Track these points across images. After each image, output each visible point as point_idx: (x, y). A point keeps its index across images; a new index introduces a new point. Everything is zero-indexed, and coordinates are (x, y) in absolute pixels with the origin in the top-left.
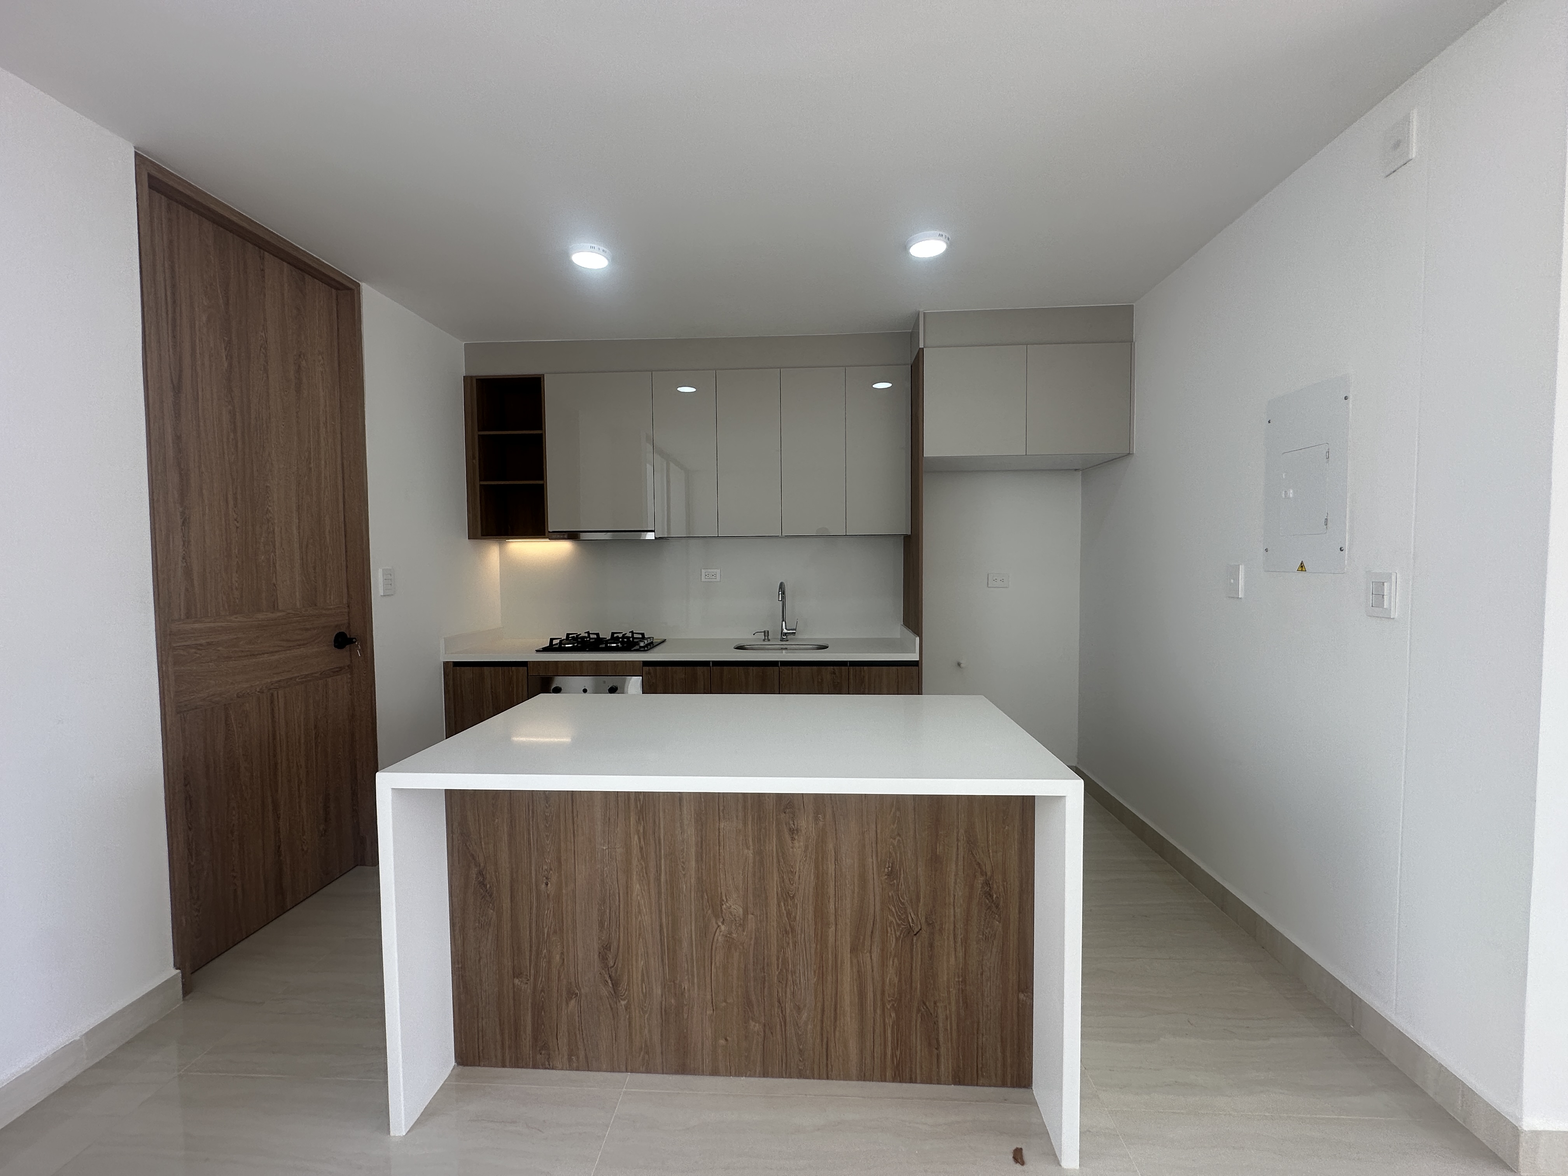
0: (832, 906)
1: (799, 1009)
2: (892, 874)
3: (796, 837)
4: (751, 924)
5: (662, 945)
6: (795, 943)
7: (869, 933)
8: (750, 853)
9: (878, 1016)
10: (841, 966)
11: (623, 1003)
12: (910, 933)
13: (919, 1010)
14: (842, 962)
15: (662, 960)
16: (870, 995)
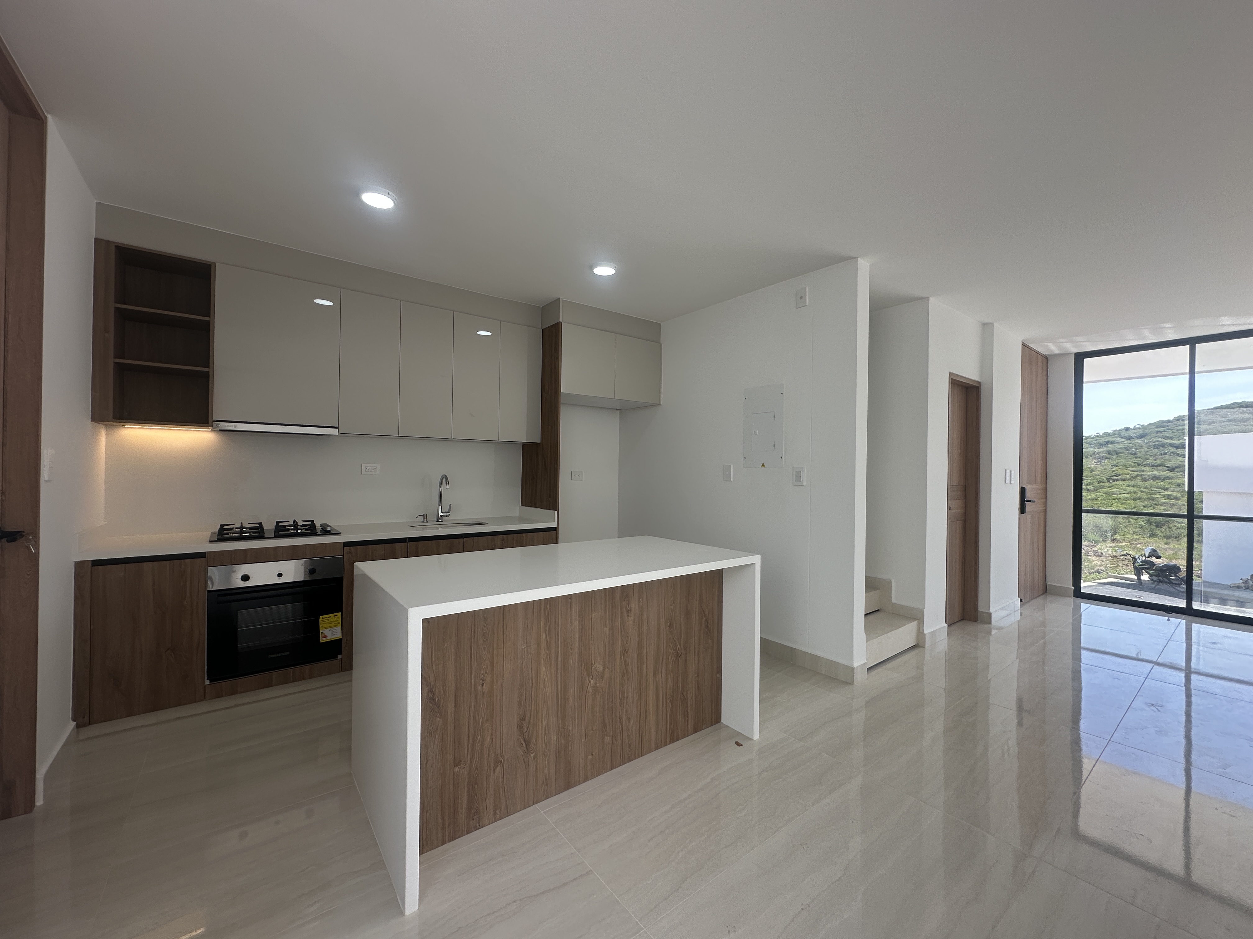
0: (645, 651)
1: (629, 719)
2: (671, 626)
3: (630, 615)
4: (607, 675)
5: (558, 705)
6: (628, 680)
7: (661, 662)
8: (607, 630)
9: (664, 708)
10: (649, 686)
11: (532, 755)
12: (678, 656)
13: (681, 698)
14: (649, 683)
15: (557, 716)
16: (661, 698)
